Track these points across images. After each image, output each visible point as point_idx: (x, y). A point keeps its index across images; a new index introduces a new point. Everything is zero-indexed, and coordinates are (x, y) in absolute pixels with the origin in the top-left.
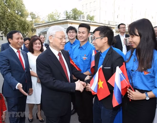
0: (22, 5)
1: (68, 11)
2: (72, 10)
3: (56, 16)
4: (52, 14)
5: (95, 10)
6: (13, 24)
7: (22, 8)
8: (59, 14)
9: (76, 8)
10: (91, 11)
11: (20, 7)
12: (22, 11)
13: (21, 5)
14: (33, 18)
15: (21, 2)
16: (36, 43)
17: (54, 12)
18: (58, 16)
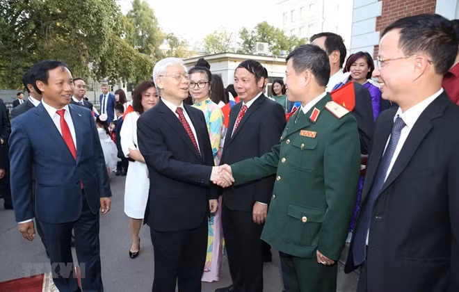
0: (152, 18)
1: (247, 29)
2: (256, 25)
3: (224, 39)
4: (215, 35)
5: (312, 25)
6: (125, 64)
7: (151, 26)
8: (228, 36)
9: (265, 23)
10: (303, 27)
11: (148, 23)
12: (150, 31)
13: (150, 19)
14: (172, 46)
15: (149, 14)
16: (147, 94)
17: (219, 32)
18: (228, 40)
